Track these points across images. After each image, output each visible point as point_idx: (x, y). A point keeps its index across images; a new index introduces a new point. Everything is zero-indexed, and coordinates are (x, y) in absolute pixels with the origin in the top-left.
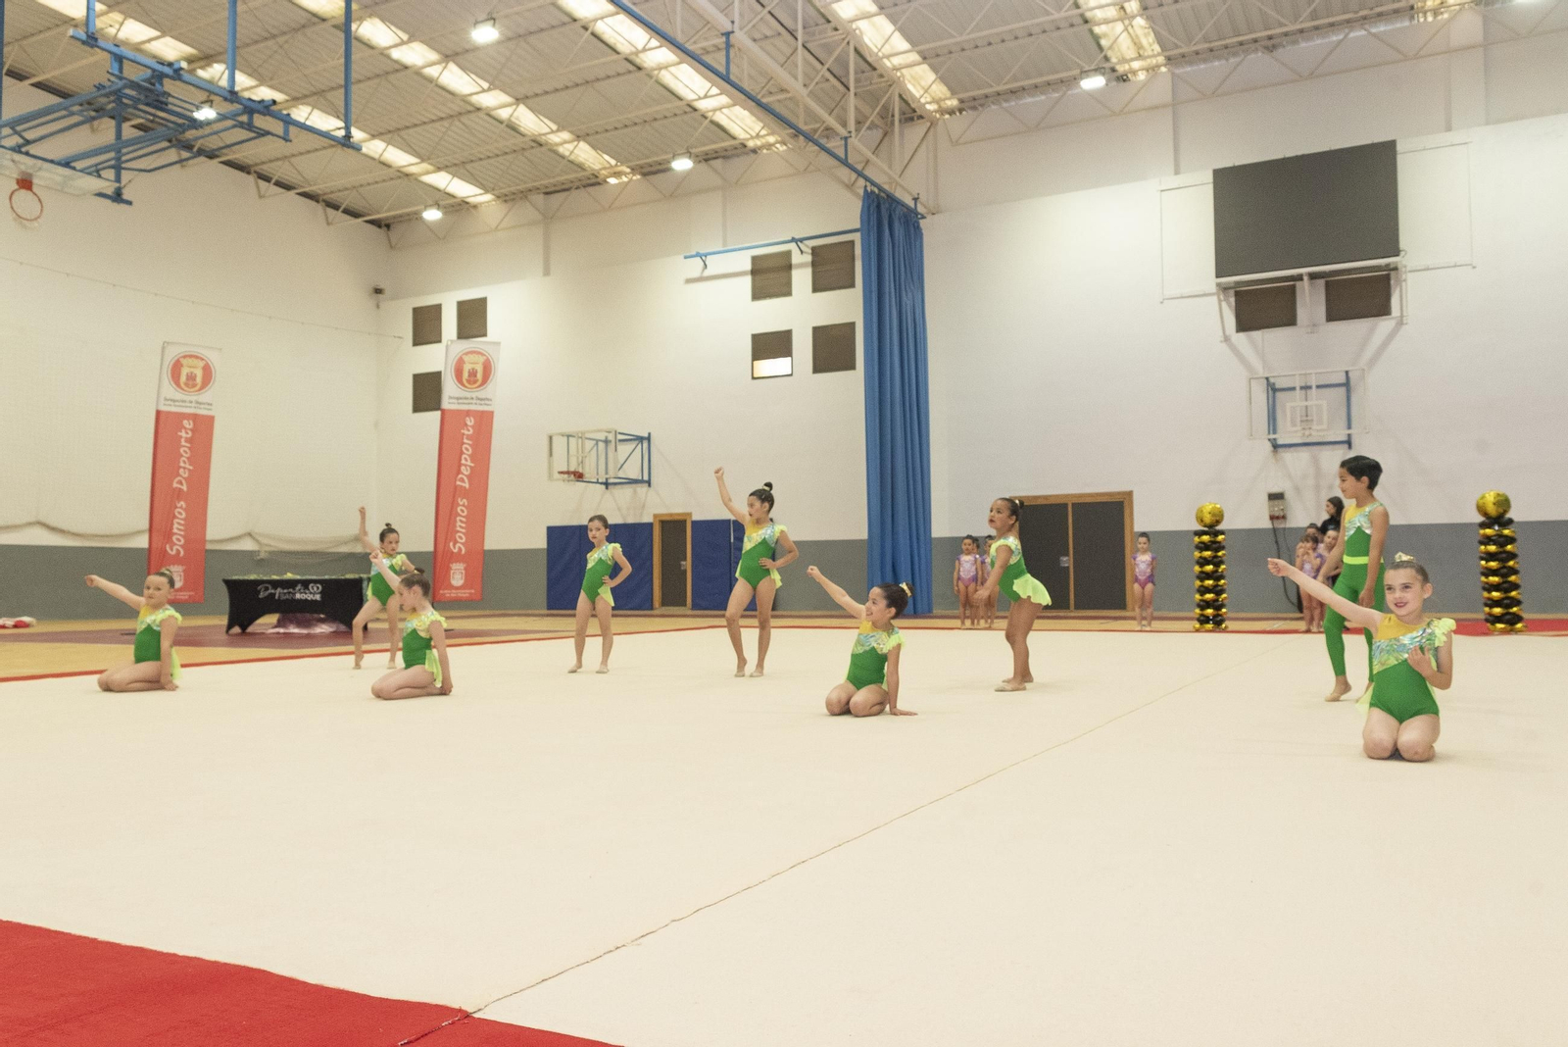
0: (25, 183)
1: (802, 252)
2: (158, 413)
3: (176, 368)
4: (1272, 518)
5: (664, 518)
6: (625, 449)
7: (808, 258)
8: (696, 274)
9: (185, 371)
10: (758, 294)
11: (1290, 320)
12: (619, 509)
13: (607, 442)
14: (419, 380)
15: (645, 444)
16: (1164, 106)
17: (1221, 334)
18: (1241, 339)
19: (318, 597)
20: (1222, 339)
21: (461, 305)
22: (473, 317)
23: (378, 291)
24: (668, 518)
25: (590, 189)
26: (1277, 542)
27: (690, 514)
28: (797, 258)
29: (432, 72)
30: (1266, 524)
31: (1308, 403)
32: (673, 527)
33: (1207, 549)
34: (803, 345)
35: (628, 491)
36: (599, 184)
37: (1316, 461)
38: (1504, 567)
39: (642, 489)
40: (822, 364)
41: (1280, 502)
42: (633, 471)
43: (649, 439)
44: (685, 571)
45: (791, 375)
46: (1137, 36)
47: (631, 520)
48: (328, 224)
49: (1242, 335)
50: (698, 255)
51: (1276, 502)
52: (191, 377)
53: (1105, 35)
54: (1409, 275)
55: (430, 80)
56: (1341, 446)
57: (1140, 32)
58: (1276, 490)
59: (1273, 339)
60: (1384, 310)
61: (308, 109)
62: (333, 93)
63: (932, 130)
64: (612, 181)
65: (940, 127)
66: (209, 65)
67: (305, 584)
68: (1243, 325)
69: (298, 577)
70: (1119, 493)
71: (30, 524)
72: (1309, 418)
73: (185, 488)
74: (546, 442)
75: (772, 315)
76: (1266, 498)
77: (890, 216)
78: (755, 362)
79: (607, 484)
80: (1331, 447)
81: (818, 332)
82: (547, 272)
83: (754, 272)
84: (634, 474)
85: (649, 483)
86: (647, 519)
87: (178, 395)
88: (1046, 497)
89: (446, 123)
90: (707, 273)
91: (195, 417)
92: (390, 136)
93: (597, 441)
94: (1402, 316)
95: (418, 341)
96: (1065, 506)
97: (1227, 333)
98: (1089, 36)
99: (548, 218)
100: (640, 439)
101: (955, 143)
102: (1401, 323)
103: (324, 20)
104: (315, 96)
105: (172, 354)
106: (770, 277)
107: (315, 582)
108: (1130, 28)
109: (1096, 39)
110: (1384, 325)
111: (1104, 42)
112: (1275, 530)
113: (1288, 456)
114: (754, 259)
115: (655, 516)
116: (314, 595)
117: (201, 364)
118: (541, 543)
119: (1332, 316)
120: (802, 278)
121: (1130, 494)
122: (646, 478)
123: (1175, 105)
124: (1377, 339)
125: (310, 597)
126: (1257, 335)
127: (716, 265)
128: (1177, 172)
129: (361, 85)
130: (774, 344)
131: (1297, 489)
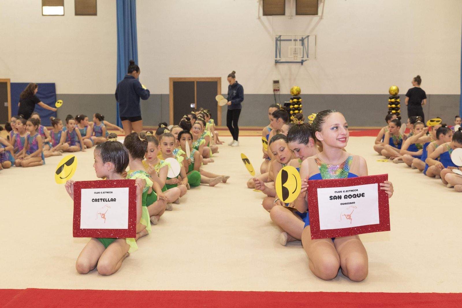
4: (274, 90)
11: (283, 13)
17: (257, 15)
18: (265, 19)
20: (258, 17)
26: (275, 100)
27: (10, 80)
30: (271, 92)
31: (296, 47)
37: (290, 69)
40: (79, 11)
41: (278, 84)
44: (7, 107)
45: (63, 15)
49: (265, 17)
51: (276, 84)
56: (299, 64)
58: (276, 79)
59: (277, 20)
60: (316, 13)
68: (265, 14)
70: (216, 78)
72: (296, 53)
76: (272, 82)
78: (44, 7)
80: (295, 63)
88: (185, 78)
94: (322, 16)
96: (193, 82)
97: (260, 16)
102: (321, 18)
110: (315, 18)
112: (275, 95)
113: (280, 66)
119: (298, 13)
121: (220, 78)
124: (313, 24)
126: (271, 17)
131: (284, 79)
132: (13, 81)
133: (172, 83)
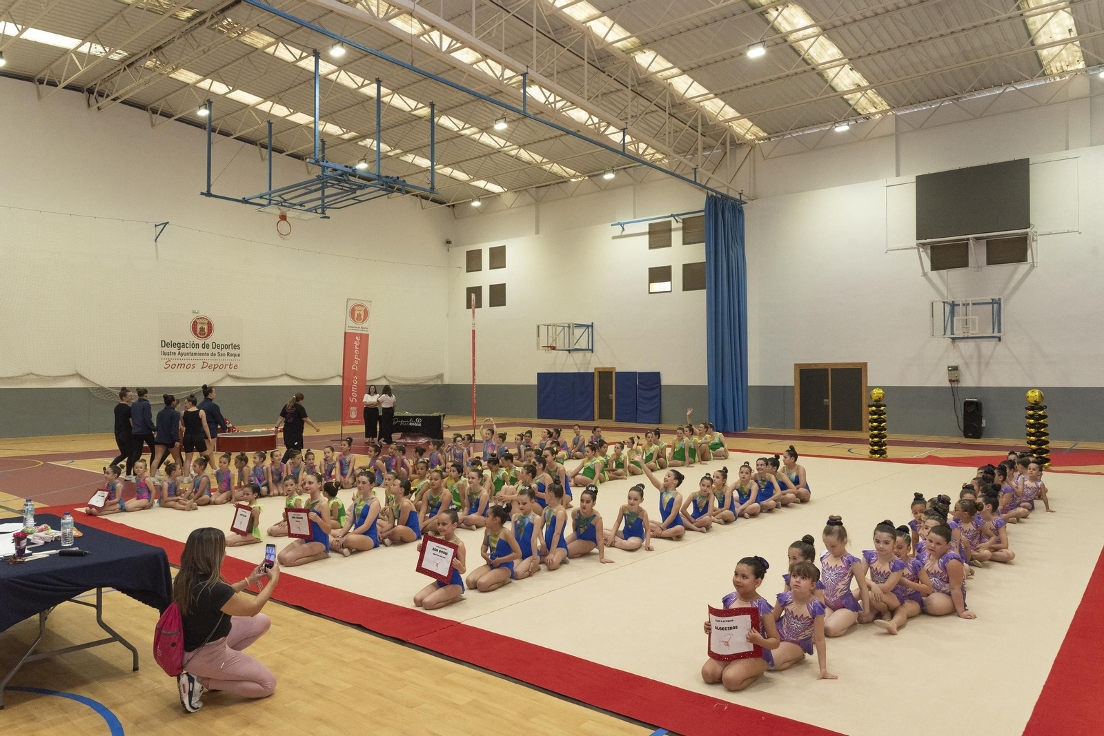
0: (283, 218)
1: (677, 221)
2: (345, 333)
3: (353, 311)
4: (950, 381)
5: (600, 370)
6: (578, 332)
7: (681, 225)
8: (619, 234)
9: (356, 313)
10: (652, 246)
11: (964, 263)
12: (576, 364)
13: (569, 327)
14: (470, 291)
15: (590, 329)
16: (891, 135)
17: (922, 272)
18: (934, 275)
19: (420, 425)
20: (923, 274)
21: (491, 249)
22: (498, 258)
23: (448, 242)
24: (603, 370)
25: (560, 185)
26: (953, 395)
27: (614, 368)
28: (674, 225)
29: (477, 136)
30: (947, 384)
31: (967, 317)
32: (605, 375)
33: (875, 415)
34: (677, 274)
35: (580, 354)
36: (565, 182)
37: (979, 349)
38: (1038, 432)
39: (588, 354)
40: (688, 285)
41: (956, 372)
42: (583, 344)
43: (592, 326)
44: (612, 400)
45: (671, 291)
46: (870, 98)
47: (582, 371)
48: (423, 209)
49: (934, 272)
50: (619, 224)
51: (953, 372)
52: (359, 315)
53: (851, 99)
54: (1039, 237)
55: (474, 140)
56: (995, 339)
57: (872, 96)
58: (953, 364)
59: (954, 275)
60: (1022, 258)
61: (413, 156)
62: (425, 148)
63: (752, 152)
64: (573, 180)
65: (757, 149)
66: (364, 139)
67: (414, 418)
68: (935, 267)
69: (411, 415)
70: (860, 363)
71: (282, 375)
72: (967, 326)
73: (357, 369)
74: (536, 328)
75: (660, 257)
76: (948, 368)
77: (723, 208)
78: (651, 284)
79: (569, 351)
80: (988, 339)
81: (686, 268)
82: (537, 233)
83: (650, 233)
84: (584, 346)
85: (592, 350)
86: (591, 370)
87: (354, 325)
88: (816, 365)
89: (483, 159)
90: (624, 233)
91: (361, 335)
92: (454, 165)
93: (564, 327)
94: (1033, 262)
95: (470, 269)
96: (827, 370)
97: (926, 271)
98: (841, 100)
99: (538, 201)
100: (588, 326)
101: (765, 158)
102: (1033, 266)
103: (420, 118)
104: (417, 151)
105: (351, 304)
106: (659, 236)
107: (419, 417)
108: (865, 95)
109: (846, 101)
110: (1023, 268)
111: (851, 102)
112: (952, 388)
113: (961, 344)
114: (650, 225)
115: (595, 369)
116: (418, 424)
117: (363, 309)
118: (534, 381)
119: (990, 262)
120: (677, 237)
121: (866, 364)
122: (590, 348)
123: (897, 134)
124: (1018, 276)
125: (416, 425)
126: (944, 272)
127: (629, 229)
128: (898, 175)
129: (440, 144)
130: (659, 274)
131: (967, 364)
132: (618, 370)
133: (798, 371)
